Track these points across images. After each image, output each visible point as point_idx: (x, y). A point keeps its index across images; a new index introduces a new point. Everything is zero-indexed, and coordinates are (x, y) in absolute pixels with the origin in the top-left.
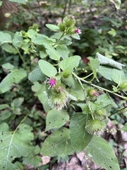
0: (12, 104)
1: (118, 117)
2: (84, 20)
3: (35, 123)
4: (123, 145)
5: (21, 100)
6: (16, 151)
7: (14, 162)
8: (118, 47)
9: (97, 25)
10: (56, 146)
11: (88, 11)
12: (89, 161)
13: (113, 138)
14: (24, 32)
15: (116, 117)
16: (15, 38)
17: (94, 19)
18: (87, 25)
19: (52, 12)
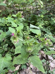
0: (4, 47)
1: (47, 50)
2: (34, 11)
3: (13, 54)
4: (49, 61)
5: (7, 45)
6: (5, 65)
7: (4, 69)
8: (45, 22)
9: (39, 13)
10: (19, 60)
11: (35, 7)
12: (35, 68)
13: (45, 59)
14: (5, 18)
15: (46, 50)
16: (2, 20)
17: (38, 11)
18: (35, 13)
19: (20, 9)
